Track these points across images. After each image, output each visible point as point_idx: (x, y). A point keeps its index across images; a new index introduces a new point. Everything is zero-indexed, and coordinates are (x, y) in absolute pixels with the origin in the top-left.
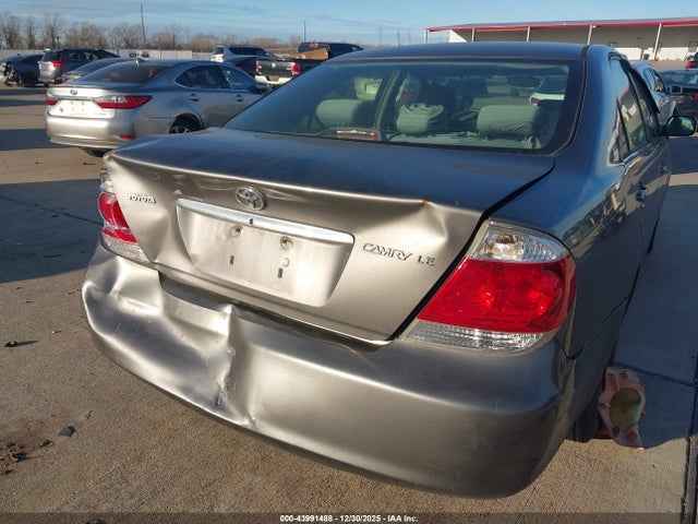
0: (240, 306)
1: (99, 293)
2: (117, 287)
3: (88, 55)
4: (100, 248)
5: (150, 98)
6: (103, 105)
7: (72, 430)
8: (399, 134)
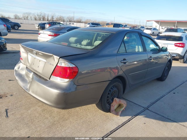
0: (34, 73)
1: (18, 69)
2: (20, 68)
3: (56, 23)
4: (20, 61)
5: (60, 34)
6: (50, 35)
7: (12, 95)
8: (82, 45)
